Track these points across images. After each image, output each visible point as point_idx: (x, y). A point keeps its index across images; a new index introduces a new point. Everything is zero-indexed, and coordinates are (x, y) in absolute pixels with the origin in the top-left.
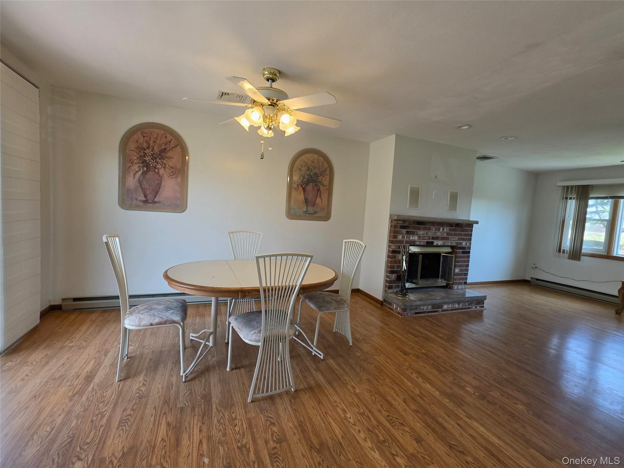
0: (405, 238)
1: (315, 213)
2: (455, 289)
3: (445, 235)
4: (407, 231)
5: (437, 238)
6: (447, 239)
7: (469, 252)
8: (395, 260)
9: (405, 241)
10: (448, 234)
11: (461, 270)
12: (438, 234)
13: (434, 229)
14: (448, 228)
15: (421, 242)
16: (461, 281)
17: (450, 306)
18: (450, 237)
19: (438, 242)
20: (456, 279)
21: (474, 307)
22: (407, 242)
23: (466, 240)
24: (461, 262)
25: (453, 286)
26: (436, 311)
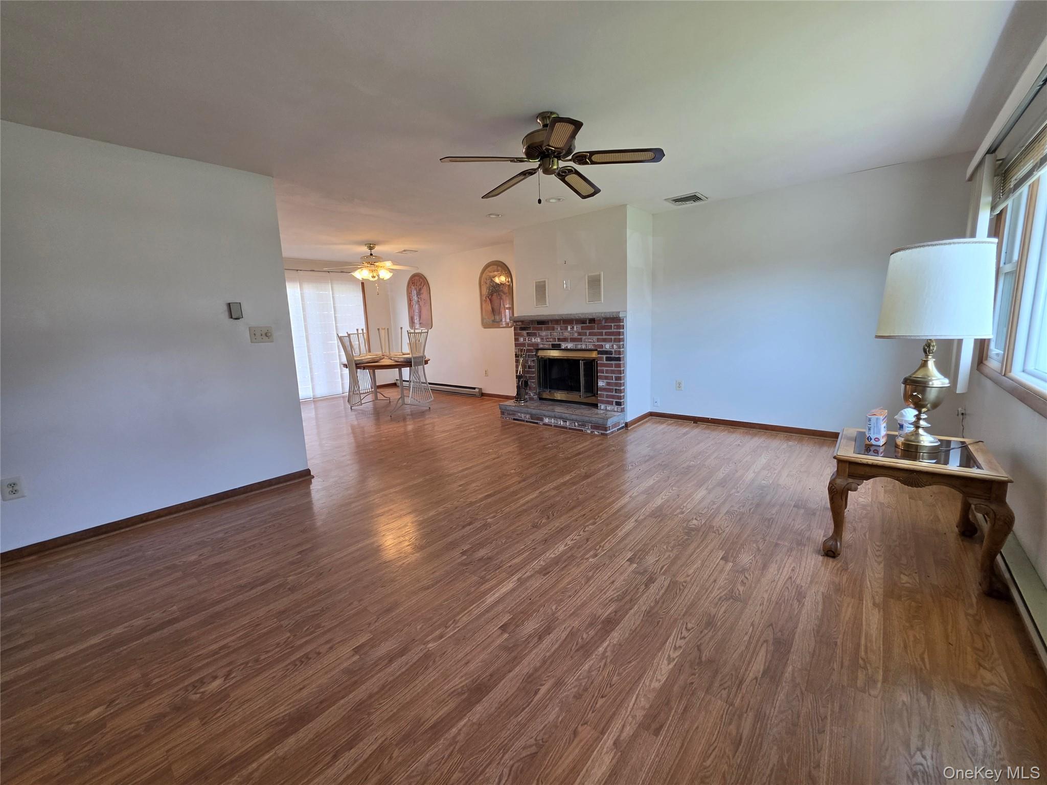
0: (527, 341)
1: (501, 320)
2: (600, 409)
3: (576, 335)
4: (527, 333)
5: (565, 340)
6: (580, 340)
7: (619, 359)
9: (527, 344)
10: (580, 334)
11: (608, 384)
12: (566, 334)
13: (559, 329)
14: (579, 326)
15: (545, 344)
16: (611, 400)
17: (553, 421)
18: (584, 337)
19: (567, 345)
20: (601, 396)
21: (589, 432)
22: (529, 345)
23: (610, 340)
24: (607, 372)
25: (599, 405)
26: (537, 423)
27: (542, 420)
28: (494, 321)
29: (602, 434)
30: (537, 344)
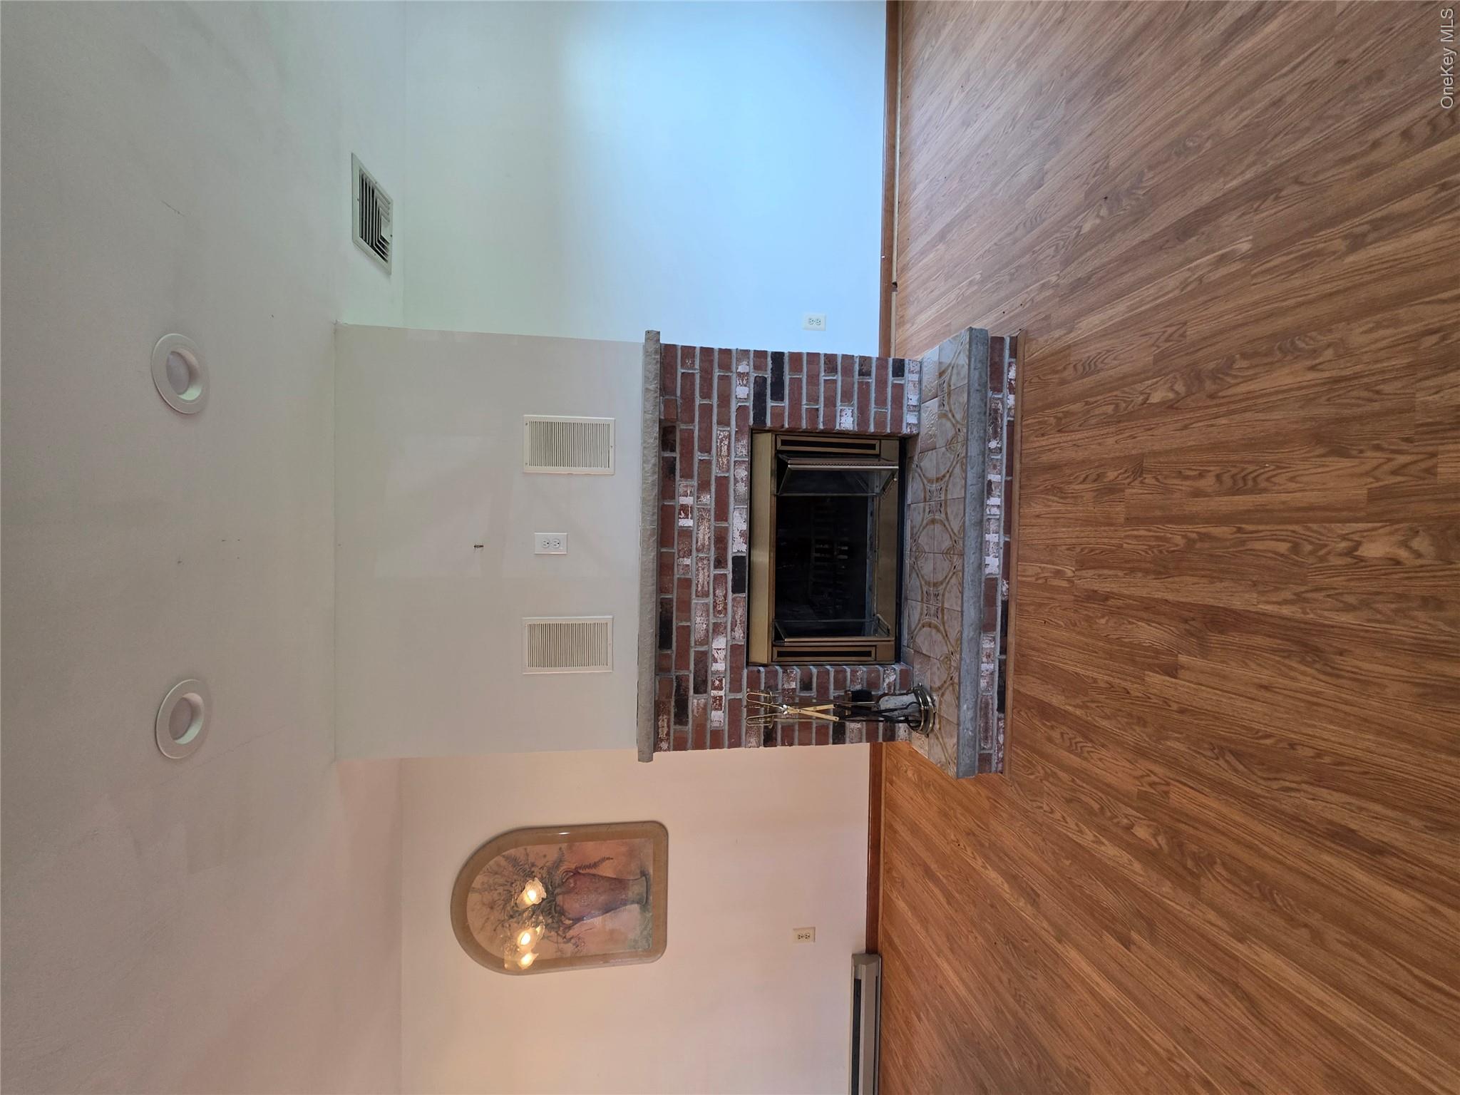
0: (722, 693)
1: (644, 874)
2: (918, 425)
3: (708, 499)
4: (696, 692)
5: (721, 540)
6: (723, 483)
7: (778, 357)
8: (797, 727)
9: (732, 696)
10: (704, 486)
11: (847, 397)
12: (704, 534)
13: (687, 561)
14: (681, 485)
15: (733, 617)
16: (889, 390)
17: (992, 538)
18: (715, 471)
19: (737, 534)
20: (880, 422)
21: (1011, 400)
22: (735, 686)
23: (725, 380)
24: (813, 398)
25: (906, 430)
26: (1005, 605)
27: (991, 583)
28: (644, 903)
29: (1014, 353)
30: (734, 649)
